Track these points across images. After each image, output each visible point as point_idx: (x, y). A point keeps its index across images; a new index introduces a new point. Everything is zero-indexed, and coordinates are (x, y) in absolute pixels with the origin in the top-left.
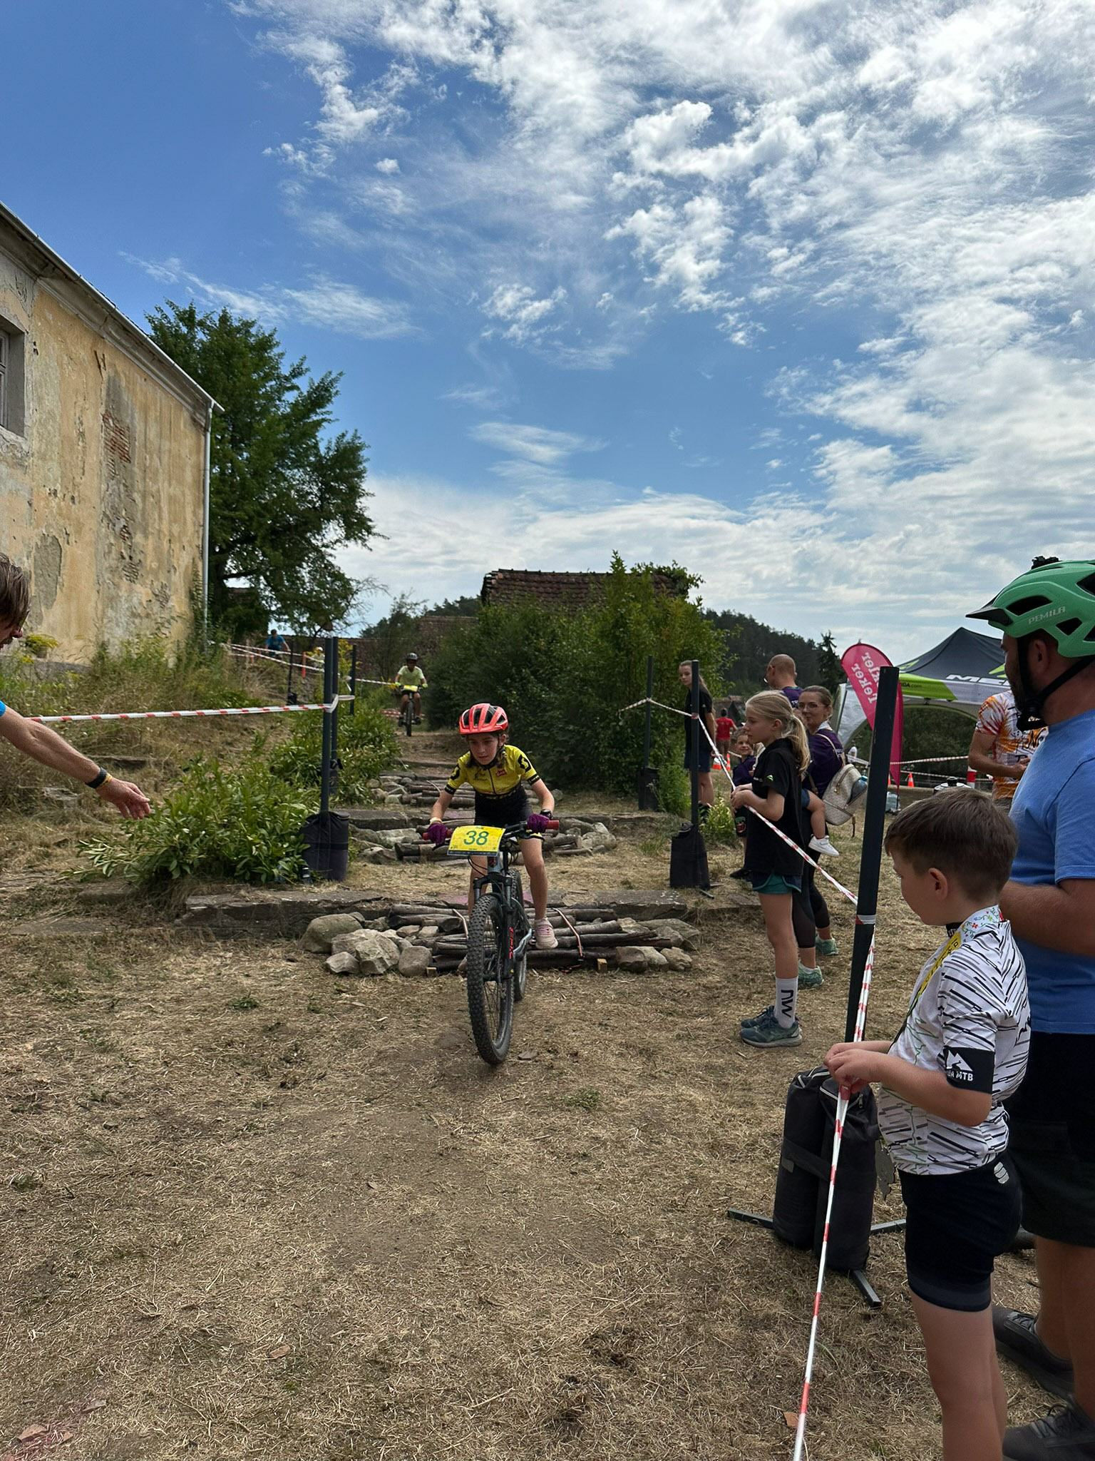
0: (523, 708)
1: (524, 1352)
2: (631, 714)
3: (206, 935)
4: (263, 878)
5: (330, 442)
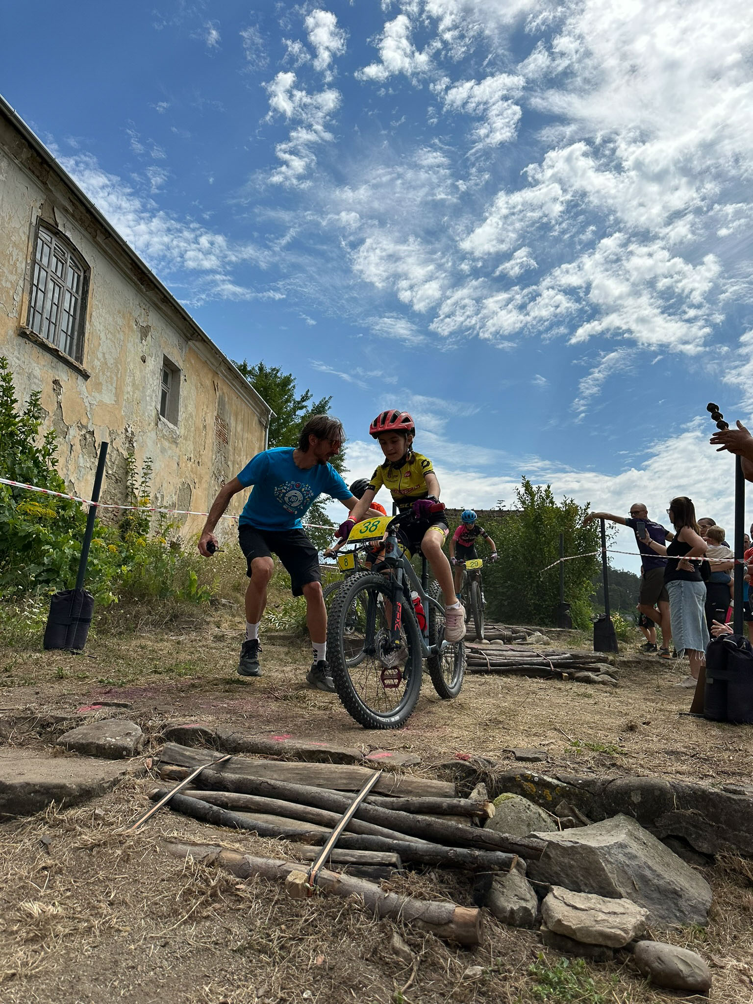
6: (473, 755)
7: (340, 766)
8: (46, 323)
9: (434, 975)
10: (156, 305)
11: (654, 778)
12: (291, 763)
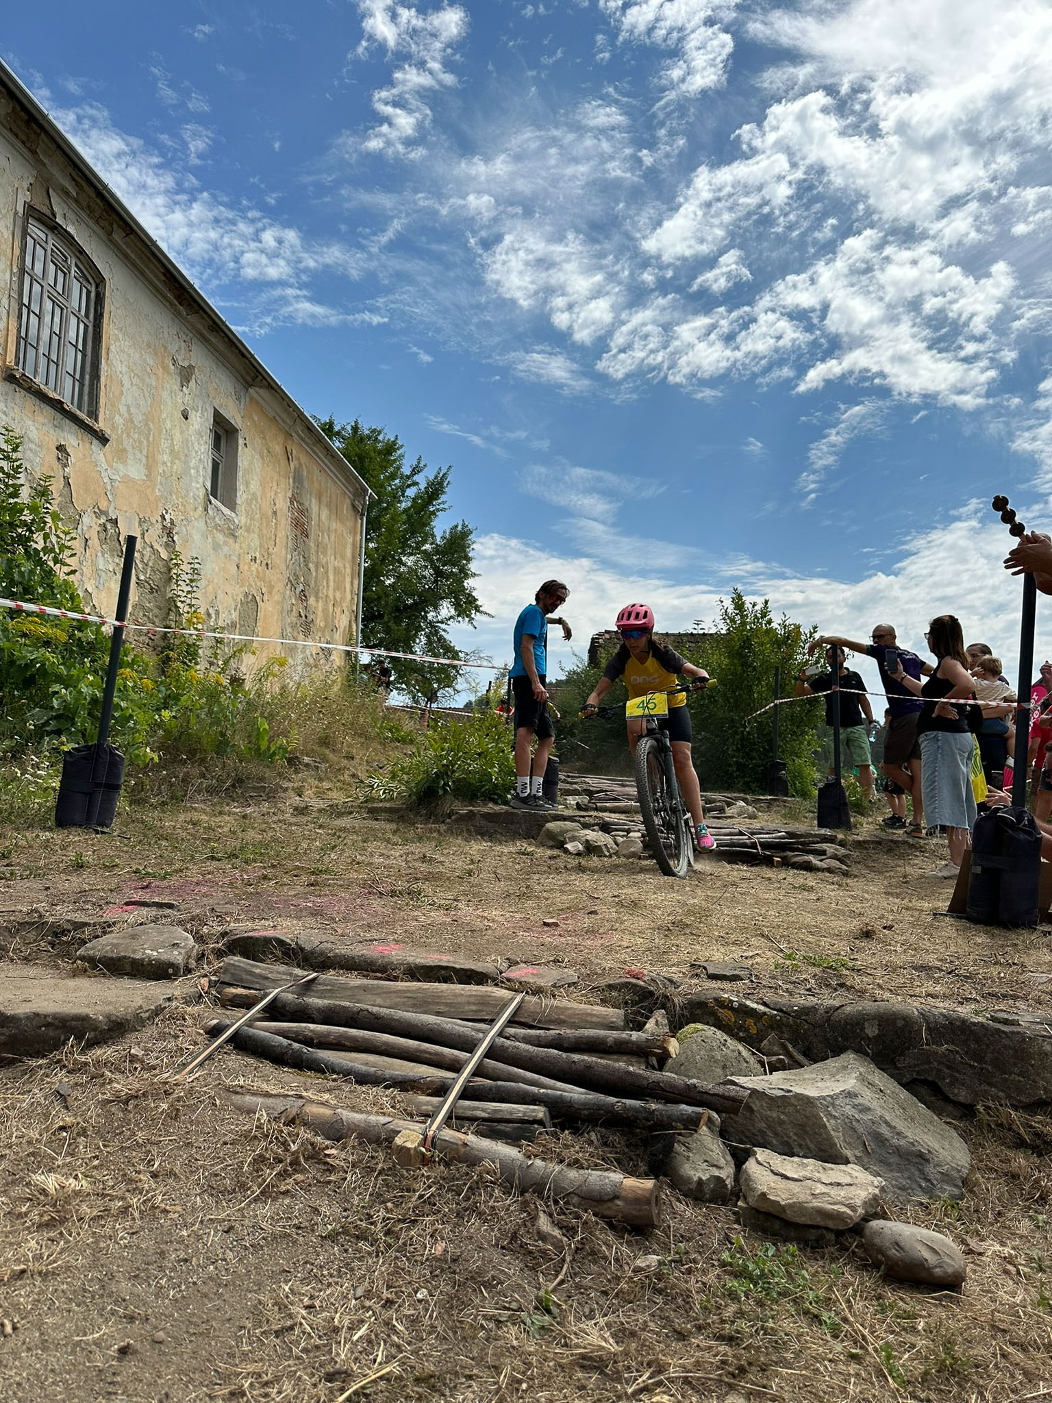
2: (758, 720)
3: (470, 831)
5: (445, 531)
6: (649, 971)
7: (468, 987)
8: (43, 361)
9: (595, 1268)
10: (201, 335)
11: (897, 1003)
12: (399, 983)
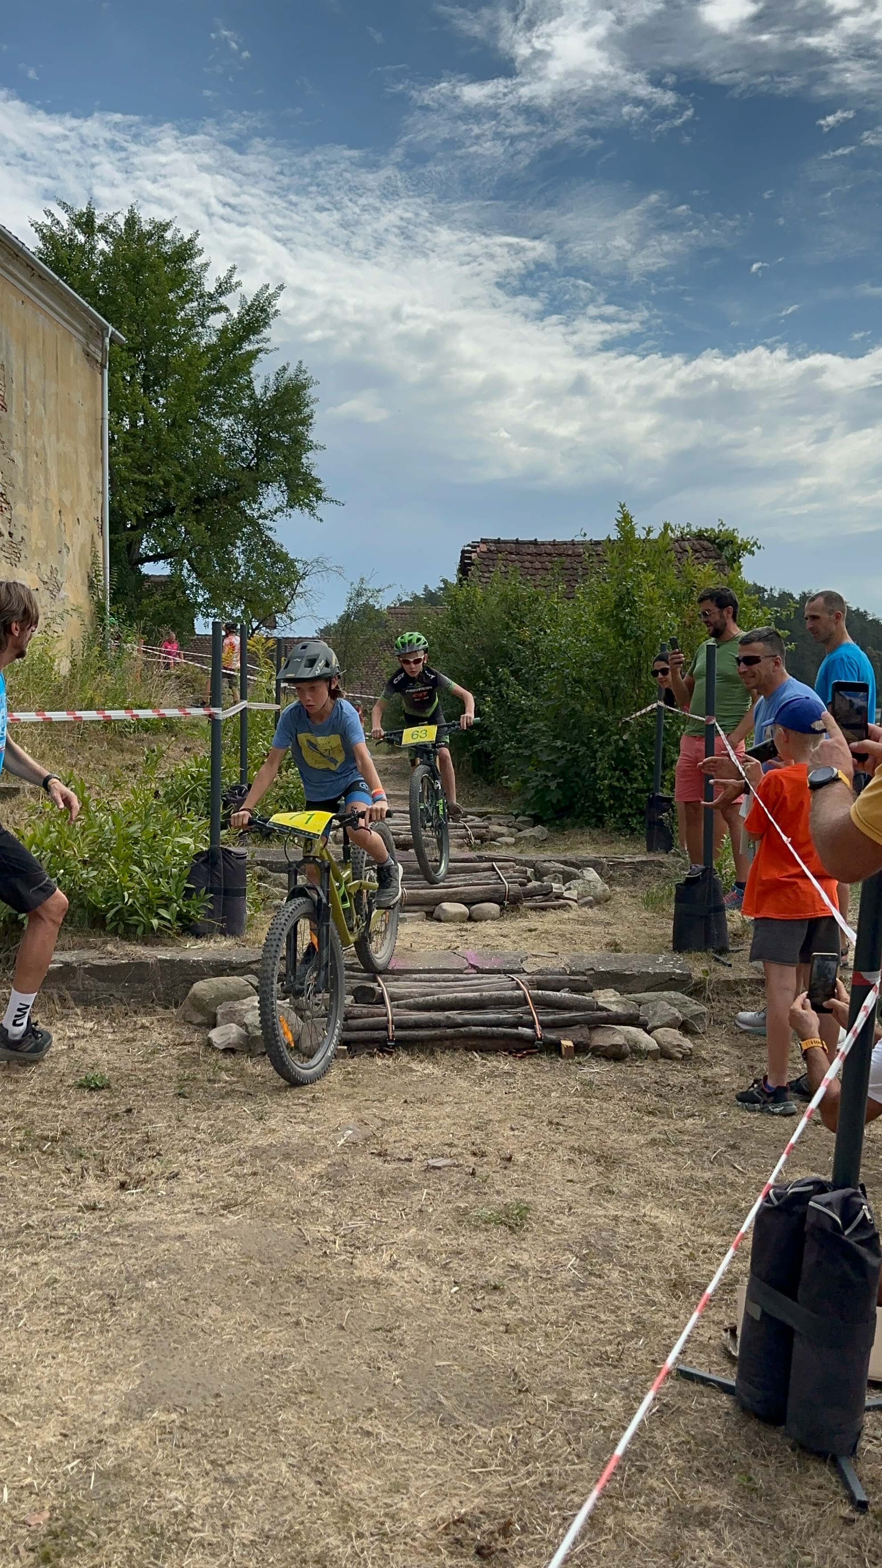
0: (501, 720)
1: (360, 1535)
2: (639, 724)
3: (63, 999)
4: (140, 930)
5: (267, 379)
